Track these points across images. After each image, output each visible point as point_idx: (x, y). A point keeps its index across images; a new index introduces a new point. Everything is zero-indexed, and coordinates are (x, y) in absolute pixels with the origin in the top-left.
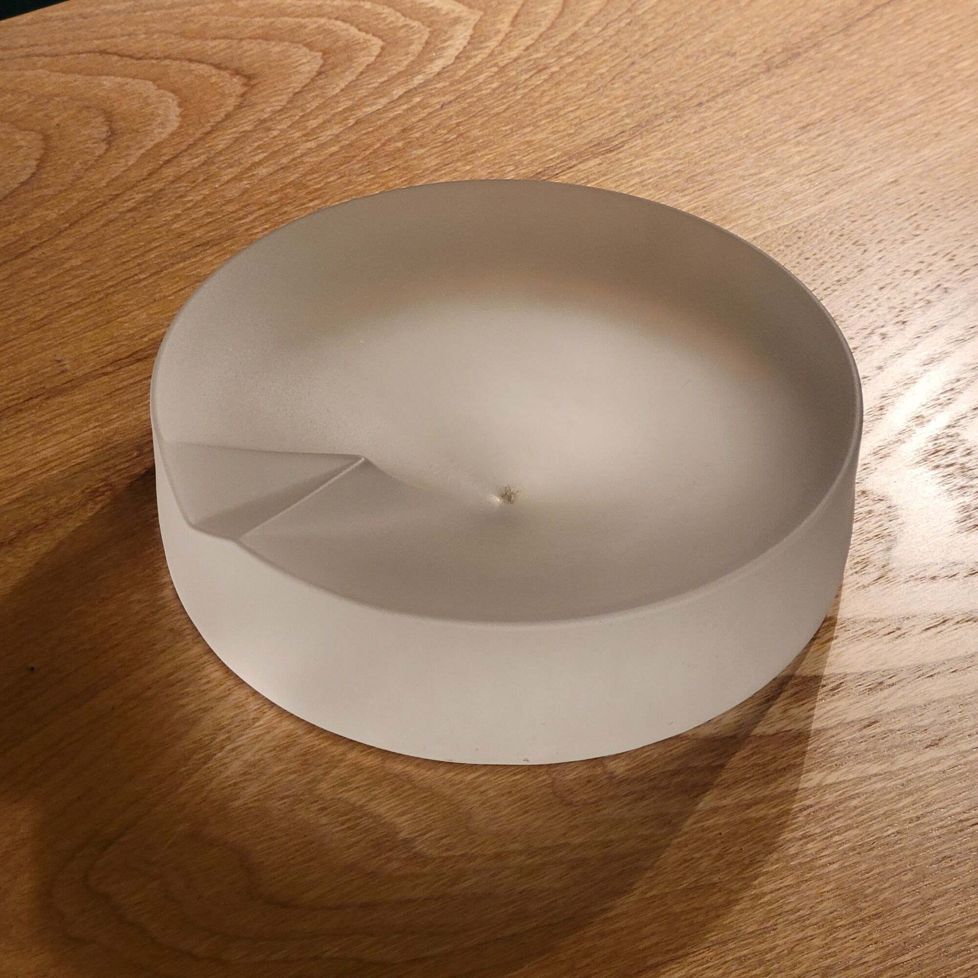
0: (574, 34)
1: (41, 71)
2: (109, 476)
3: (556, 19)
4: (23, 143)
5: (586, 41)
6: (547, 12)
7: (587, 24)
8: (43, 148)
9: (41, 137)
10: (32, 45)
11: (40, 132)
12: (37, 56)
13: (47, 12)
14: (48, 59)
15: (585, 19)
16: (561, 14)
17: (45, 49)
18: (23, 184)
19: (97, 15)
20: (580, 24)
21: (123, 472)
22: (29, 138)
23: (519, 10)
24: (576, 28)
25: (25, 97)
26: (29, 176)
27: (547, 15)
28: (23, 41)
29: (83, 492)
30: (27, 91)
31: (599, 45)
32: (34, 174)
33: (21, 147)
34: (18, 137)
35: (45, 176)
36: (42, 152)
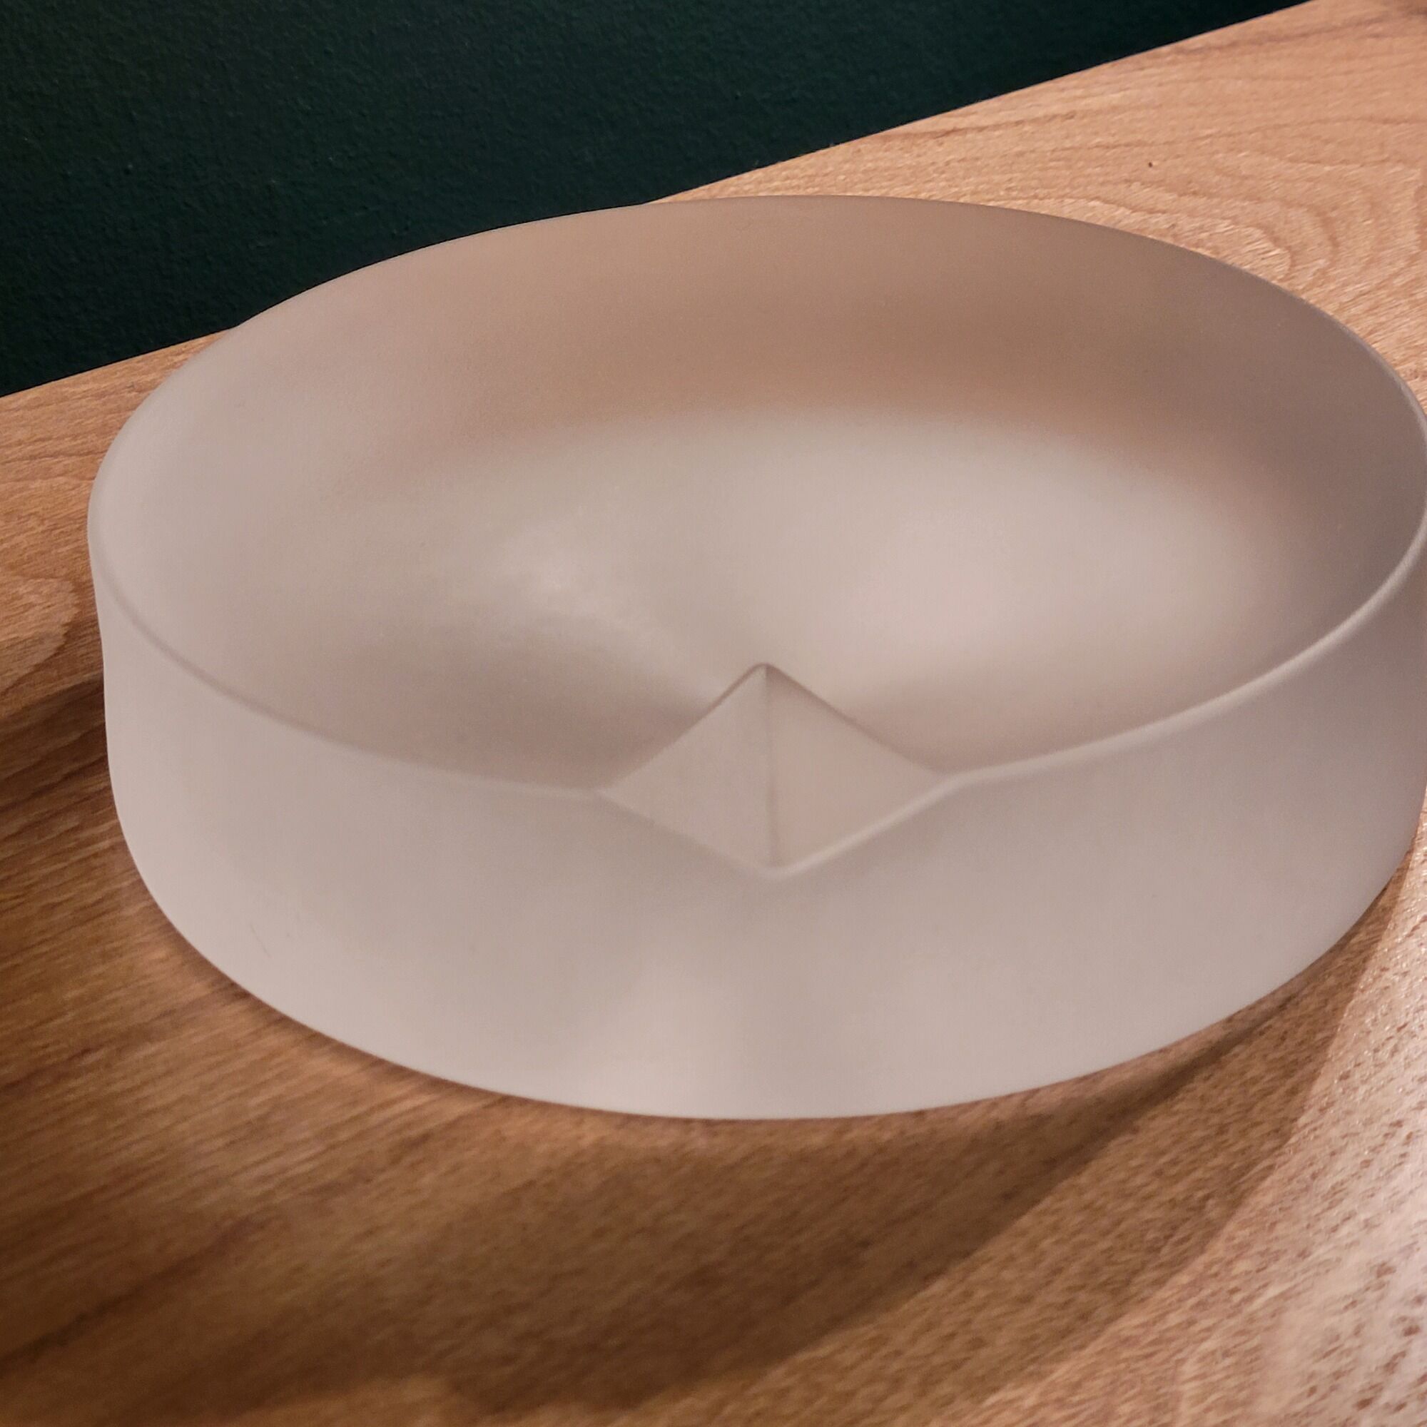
1: (62, 479)
4: (33, 598)
8: (77, 605)
9: (69, 586)
10: (43, 440)
11: (67, 577)
12: (52, 456)
13: (66, 386)
17: (67, 444)
18: (38, 668)
22: (45, 590)
25: (32, 522)
26: (51, 654)
28: (21, 434)
30: (35, 514)
32: (60, 650)
33: (32, 605)
34: (22, 590)
35: (83, 651)
36: (75, 611)
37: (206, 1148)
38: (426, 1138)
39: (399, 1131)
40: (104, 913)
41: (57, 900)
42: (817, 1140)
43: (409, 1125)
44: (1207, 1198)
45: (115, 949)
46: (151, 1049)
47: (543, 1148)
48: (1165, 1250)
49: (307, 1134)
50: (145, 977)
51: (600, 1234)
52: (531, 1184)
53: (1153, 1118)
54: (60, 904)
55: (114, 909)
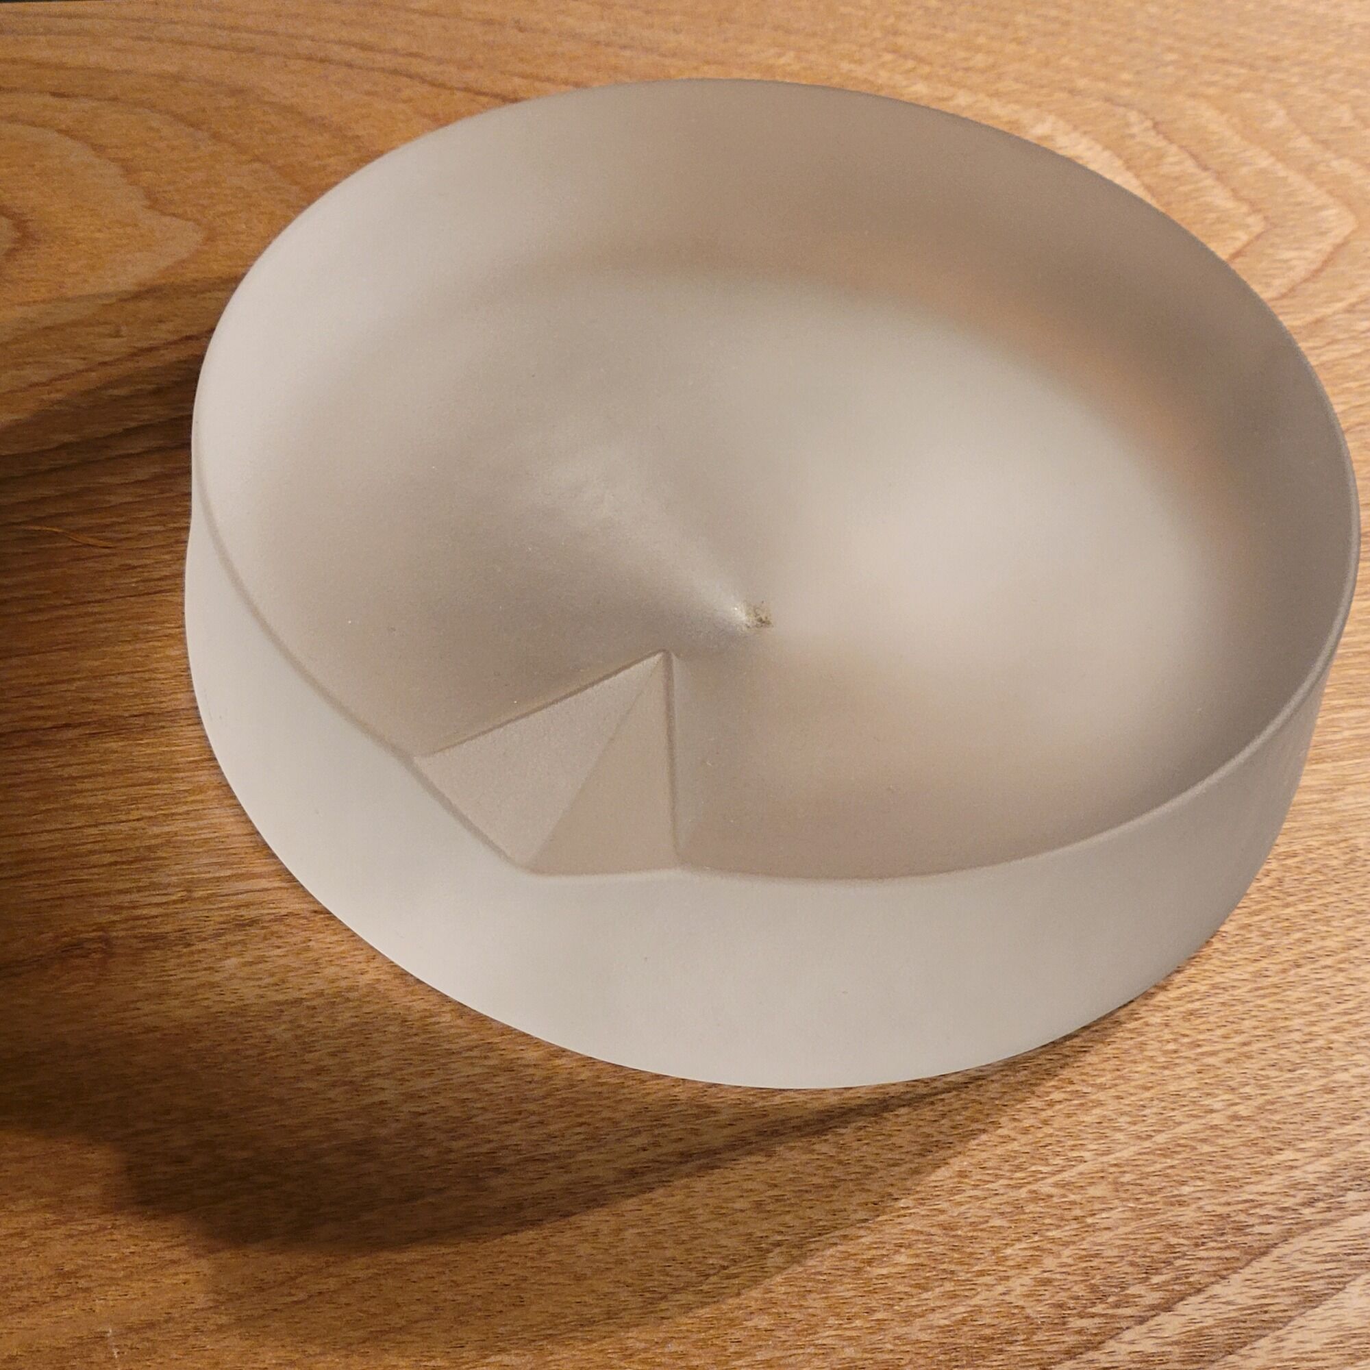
0: (1318, 321)
1: (401, 106)
2: (114, 922)
3: (1306, 280)
5: (1334, 341)
6: (1294, 263)
7: (1351, 309)
10: (411, 55)
12: (410, 76)
14: (424, 89)
15: (1352, 298)
16: (1315, 275)
17: (428, 69)
19: (545, 31)
20: (1339, 306)
21: (139, 922)
23: (1248, 244)
24: (1327, 311)
27: (1291, 269)
28: (400, 42)
29: (56, 938)
31: (1354, 356)
37: (94, 859)
38: (253, 922)
39: (238, 907)
40: (160, 592)
41: (135, 562)
42: (532, 1055)
43: (247, 905)
44: (778, 1244)
45: (148, 632)
46: (114, 745)
47: (330, 971)
48: (713, 1279)
49: (174, 879)
50: (153, 671)
51: (320, 1071)
52: (298, 1002)
53: (792, 1149)
54: (135, 567)
55: (170, 591)
